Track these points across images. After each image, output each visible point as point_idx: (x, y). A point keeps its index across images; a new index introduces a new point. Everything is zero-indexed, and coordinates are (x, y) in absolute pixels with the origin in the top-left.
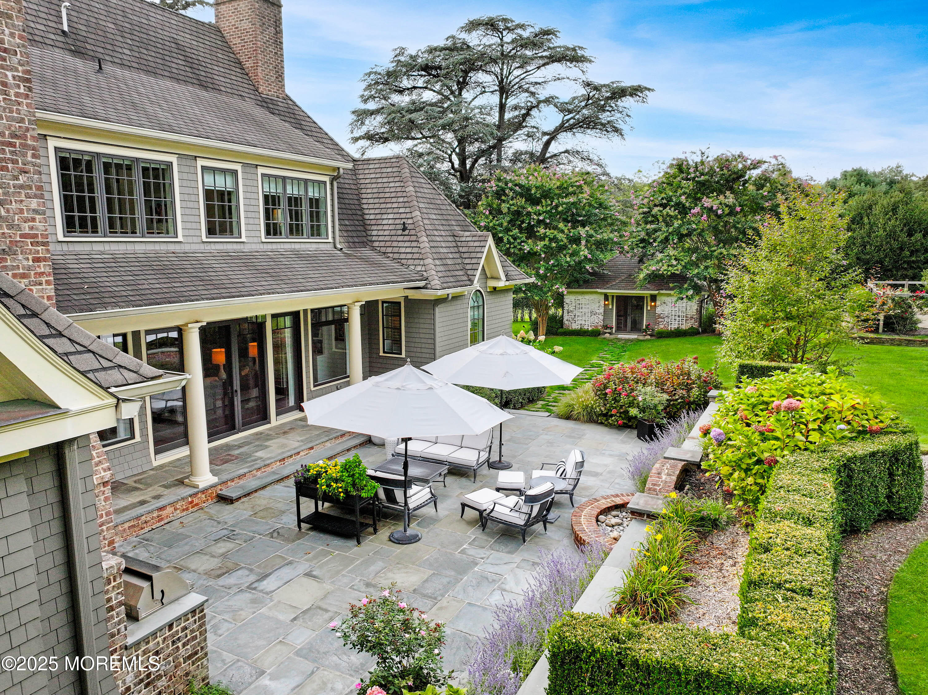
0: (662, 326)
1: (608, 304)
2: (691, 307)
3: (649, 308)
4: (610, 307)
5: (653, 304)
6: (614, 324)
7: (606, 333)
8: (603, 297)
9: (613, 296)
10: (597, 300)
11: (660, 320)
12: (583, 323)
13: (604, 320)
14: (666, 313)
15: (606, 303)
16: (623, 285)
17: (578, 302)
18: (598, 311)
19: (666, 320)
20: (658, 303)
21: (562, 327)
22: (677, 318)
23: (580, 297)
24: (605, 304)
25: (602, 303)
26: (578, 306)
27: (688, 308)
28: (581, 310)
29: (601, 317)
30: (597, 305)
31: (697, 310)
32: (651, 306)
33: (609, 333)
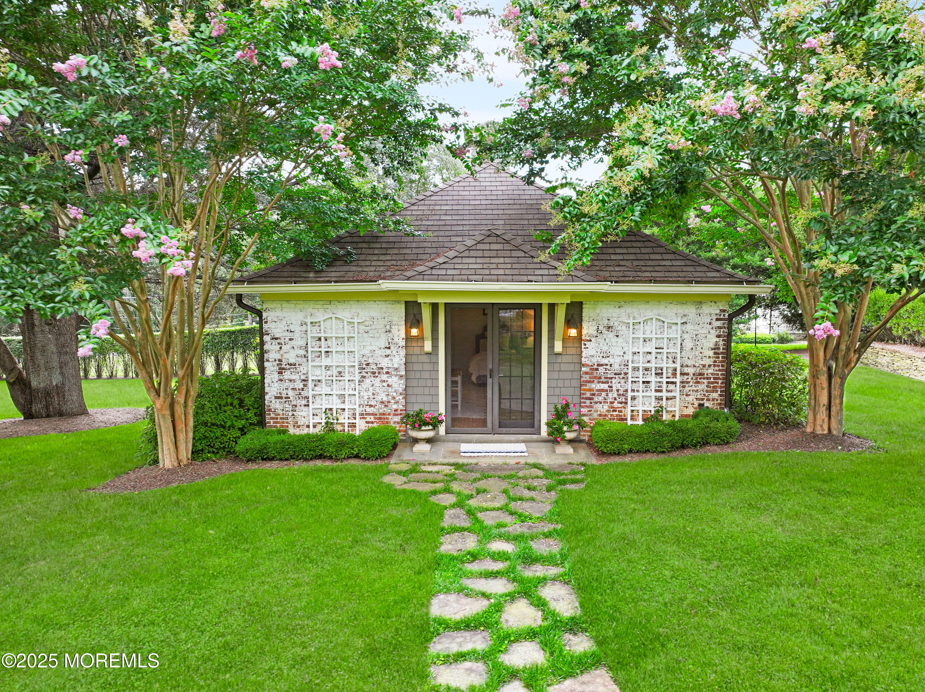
0: (603, 408)
1: (421, 338)
2: (696, 338)
3: (558, 347)
4: (428, 346)
5: (573, 332)
6: (442, 409)
7: (416, 441)
8: (401, 310)
9: (435, 307)
10: (380, 325)
11: (596, 386)
12: (336, 404)
13: (406, 393)
14: (616, 362)
15: (414, 332)
16: (473, 263)
17: (313, 332)
18: (385, 363)
19: (615, 384)
20: (588, 329)
21: (262, 423)
22: (653, 379)
23: (320, 316)
24: (408, 338)
25: (399, 332)
26: (313, 347)
27: (688, 344)
28: (326, 361)
29: (398, 384)
30: (383, 343)
31: (716, 348)
32: (566, 339)
33: (429, 441)
